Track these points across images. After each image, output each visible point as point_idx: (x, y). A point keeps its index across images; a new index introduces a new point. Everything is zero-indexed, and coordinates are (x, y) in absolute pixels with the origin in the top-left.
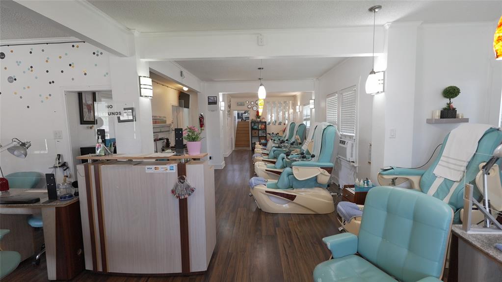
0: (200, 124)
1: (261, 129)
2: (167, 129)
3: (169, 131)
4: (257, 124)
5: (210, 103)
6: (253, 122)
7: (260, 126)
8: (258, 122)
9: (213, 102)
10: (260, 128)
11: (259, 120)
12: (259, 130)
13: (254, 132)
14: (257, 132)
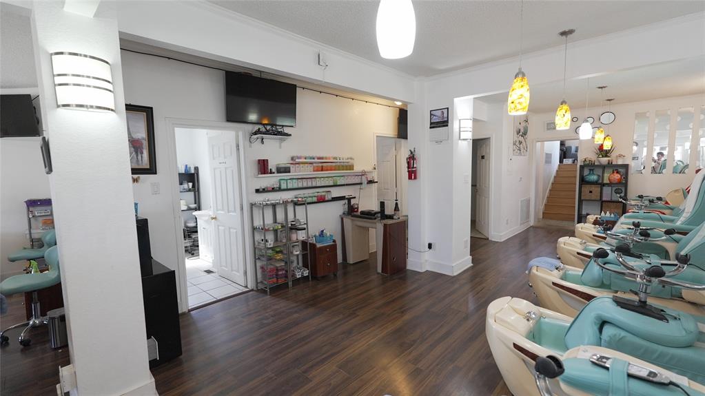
0: (409, 171)
1: (610, 184)
2: (357, 180)
3: (361, 184)
4: (599, 171)
5: (433, 125)
6: (589, 166)
7: (606, 175)
8: (603, 167)
9: (441, 122)
10: (606, 181)
11: (604, 160)
12: (603, 185)
13: (586, 189)
14: (596, 189)
